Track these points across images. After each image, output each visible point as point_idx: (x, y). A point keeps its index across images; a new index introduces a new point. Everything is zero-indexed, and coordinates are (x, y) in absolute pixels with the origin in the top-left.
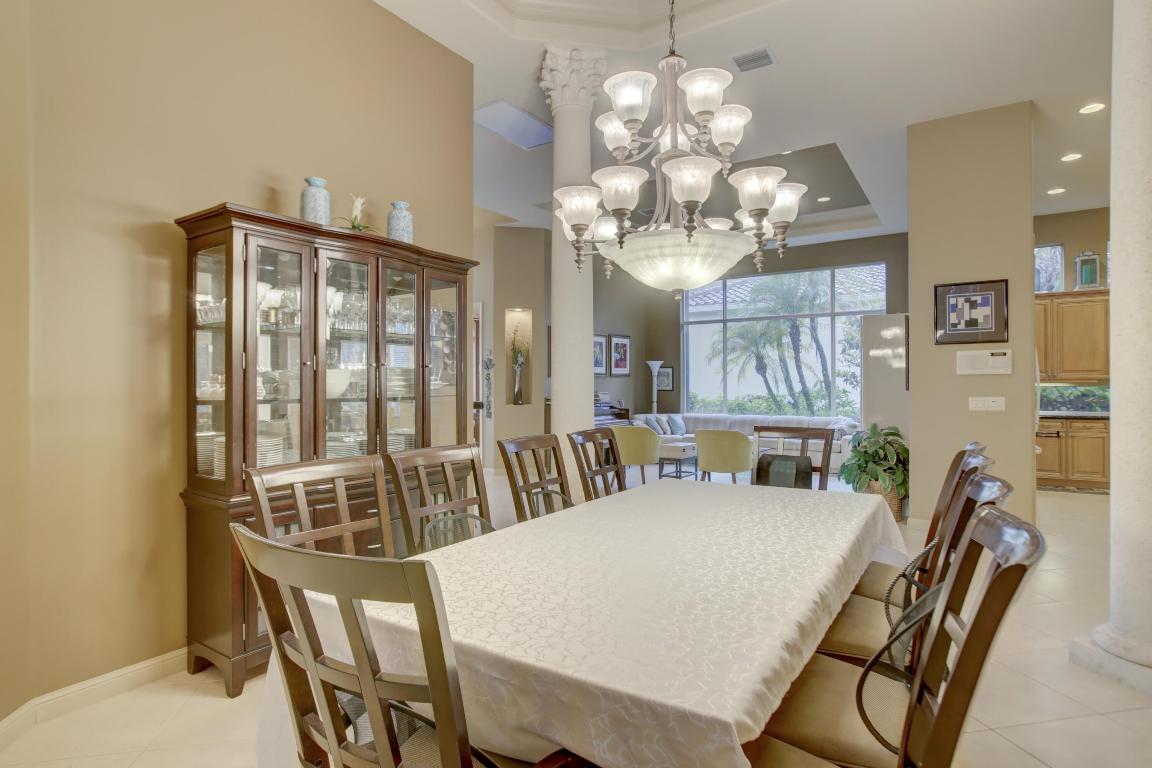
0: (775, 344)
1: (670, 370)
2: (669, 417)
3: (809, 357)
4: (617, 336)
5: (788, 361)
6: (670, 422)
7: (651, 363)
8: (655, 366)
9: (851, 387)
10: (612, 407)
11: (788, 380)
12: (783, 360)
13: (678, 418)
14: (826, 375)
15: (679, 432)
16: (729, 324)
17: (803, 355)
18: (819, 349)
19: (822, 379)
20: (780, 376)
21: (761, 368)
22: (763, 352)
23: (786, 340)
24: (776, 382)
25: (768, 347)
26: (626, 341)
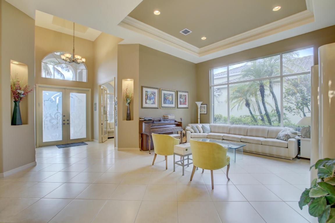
0: (254, 95)
1: (206, 106)
2: (203, 125)
3: (269, 99)
4: (180, 91)
5: (259, 101)
6: (203, 127)
7: (197, 103)
8: (199, 104)
9: (288, 112)
10: (175, 121)
11: (259, 108)
12: (257, 102)
13: (207, 126)
14: (277, 108)
15: (207, 132)
16: (230, 85)
17: (266, 99)
18: (274, 96)
19: (275, 109)
20: (256, 107)
21: (248, 105)
22: (248, 98)
23: (259, 93)
24: (254, 110)
25: (251, 96)
26: (186, 94)
